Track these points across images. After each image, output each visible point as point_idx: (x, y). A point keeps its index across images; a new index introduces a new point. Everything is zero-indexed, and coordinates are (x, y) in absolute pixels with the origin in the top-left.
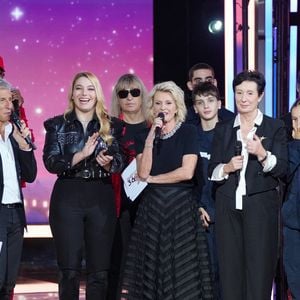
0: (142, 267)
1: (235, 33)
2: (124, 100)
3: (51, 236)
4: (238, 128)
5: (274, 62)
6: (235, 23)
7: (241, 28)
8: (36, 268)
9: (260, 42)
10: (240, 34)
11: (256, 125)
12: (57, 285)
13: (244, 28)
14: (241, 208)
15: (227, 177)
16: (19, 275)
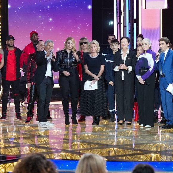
0: (86, 97)
1: (117, 25)
2: (82, 45)
3: (59, 87)
4: (122, 54)
5: (129, 34)
6: (117, 22)
7: (119, 23)
8: (57, 97)
9: (125, 28)
10: (119, 25)
11: (127, 54)
12: (62, 102)
13: (120, 23)
14: (123, 80)
15: (118, 70)
16: (51, 99)
